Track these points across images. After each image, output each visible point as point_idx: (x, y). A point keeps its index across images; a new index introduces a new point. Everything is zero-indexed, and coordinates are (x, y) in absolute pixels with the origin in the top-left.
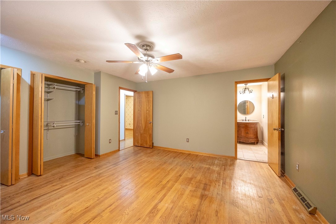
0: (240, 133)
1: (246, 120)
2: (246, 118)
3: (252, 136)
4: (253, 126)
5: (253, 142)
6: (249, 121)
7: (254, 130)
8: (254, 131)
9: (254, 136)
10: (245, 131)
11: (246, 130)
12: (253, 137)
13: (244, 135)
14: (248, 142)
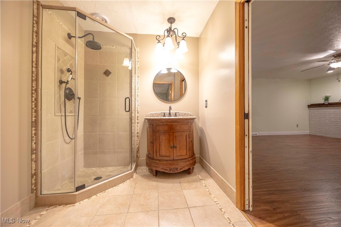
0: (158, 149)
1: (170, 114)
2: (170, 108)
3: (184, 153)
4: (185, 127)
5: (186, 168)
6: (176, 115)
7: (187, 137)
8: (188, 139)
9: (188, 153)
10: (169, 141)
11: (171, 138)
12: (186, 157)
13: (167, 154)
14: (176, 172)
